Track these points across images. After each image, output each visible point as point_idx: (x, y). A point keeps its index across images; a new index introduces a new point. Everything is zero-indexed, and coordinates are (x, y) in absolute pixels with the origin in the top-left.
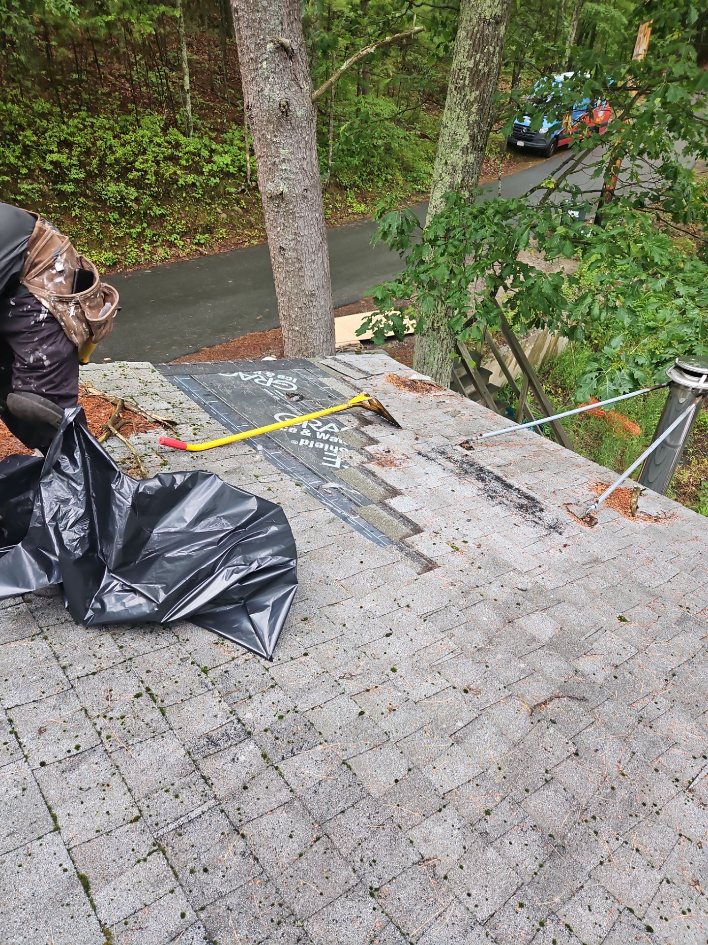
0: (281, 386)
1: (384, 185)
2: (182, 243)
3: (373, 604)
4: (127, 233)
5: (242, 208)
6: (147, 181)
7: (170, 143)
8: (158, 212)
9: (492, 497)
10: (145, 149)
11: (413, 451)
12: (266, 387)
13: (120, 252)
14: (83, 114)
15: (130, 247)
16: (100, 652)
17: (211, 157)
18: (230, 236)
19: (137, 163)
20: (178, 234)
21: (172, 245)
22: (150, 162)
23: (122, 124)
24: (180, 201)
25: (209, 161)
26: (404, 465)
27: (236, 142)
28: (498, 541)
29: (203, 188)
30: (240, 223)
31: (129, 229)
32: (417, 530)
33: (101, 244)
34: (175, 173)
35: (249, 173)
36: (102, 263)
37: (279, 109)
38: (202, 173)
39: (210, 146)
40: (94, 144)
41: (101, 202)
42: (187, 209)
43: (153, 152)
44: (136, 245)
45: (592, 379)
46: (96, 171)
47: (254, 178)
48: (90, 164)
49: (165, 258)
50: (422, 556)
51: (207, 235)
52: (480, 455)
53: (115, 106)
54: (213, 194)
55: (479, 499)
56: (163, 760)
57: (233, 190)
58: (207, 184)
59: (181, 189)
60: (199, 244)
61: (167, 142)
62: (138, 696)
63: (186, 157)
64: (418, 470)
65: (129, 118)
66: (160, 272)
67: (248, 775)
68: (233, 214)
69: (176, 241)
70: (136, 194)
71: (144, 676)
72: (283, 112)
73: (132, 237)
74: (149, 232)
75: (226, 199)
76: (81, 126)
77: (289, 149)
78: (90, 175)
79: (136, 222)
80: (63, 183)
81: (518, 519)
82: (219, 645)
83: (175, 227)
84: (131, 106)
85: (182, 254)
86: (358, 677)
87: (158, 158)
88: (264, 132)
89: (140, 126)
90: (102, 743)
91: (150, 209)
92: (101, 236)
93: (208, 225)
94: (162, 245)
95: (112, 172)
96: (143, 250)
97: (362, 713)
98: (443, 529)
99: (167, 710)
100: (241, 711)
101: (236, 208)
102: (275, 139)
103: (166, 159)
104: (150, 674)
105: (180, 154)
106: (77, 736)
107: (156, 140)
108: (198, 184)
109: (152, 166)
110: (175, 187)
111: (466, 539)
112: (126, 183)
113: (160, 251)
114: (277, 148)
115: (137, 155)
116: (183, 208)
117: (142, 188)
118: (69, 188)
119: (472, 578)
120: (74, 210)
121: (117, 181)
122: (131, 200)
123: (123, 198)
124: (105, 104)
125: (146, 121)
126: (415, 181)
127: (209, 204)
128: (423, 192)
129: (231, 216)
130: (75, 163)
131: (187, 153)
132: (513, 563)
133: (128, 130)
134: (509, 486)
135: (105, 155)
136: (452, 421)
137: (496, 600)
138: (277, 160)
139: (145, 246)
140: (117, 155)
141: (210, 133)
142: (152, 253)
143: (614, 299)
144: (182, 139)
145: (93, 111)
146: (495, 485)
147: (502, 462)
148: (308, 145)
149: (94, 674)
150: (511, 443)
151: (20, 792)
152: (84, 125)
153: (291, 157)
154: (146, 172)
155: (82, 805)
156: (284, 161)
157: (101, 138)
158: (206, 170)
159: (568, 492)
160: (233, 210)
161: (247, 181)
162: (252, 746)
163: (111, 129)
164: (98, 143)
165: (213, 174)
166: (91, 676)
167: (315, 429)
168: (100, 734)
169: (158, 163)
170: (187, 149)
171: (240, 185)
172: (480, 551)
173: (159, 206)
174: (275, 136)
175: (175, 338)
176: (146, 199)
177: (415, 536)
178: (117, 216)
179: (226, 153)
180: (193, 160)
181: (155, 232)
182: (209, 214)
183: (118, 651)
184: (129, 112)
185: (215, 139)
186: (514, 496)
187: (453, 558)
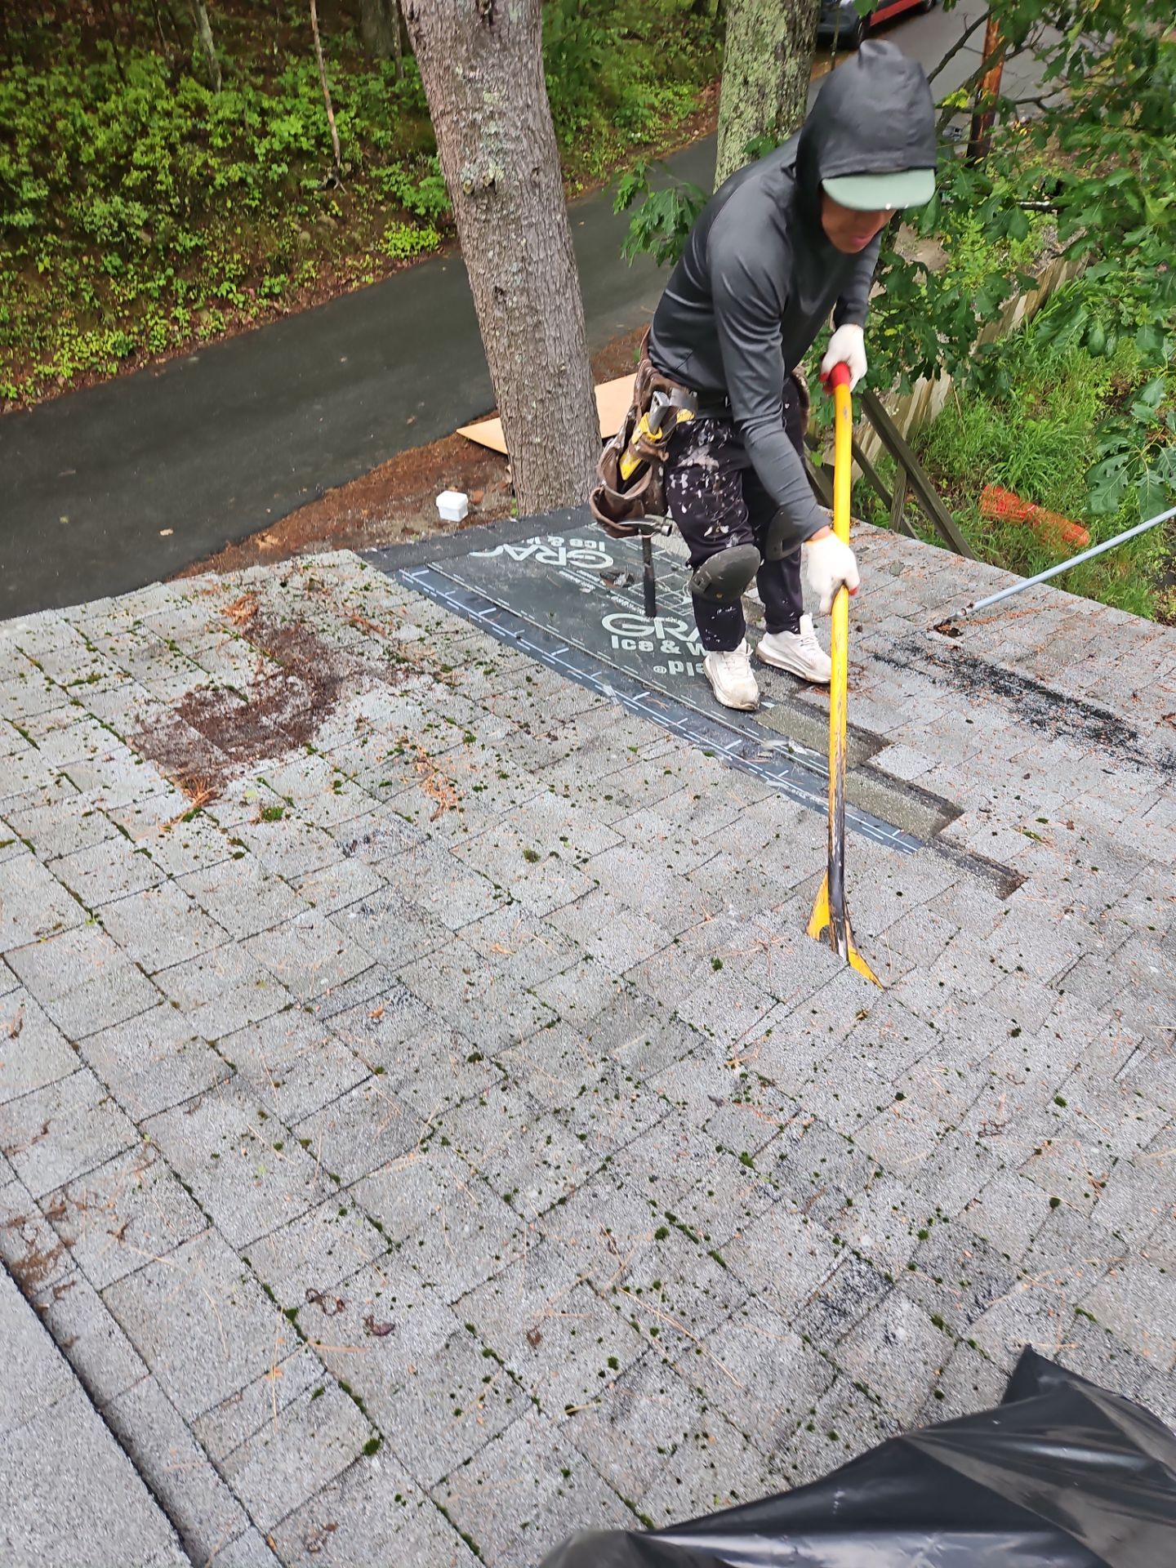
0: (584, 561)
1: (575, 139)
2: (242, 298)
3: (957, 975)
4: (142, 292)
5: (336, 217)
6: (159, 187)
7: (186, 107)
8: (190, 244)
9: (1041, 724)
10: (145, 126)
11: (865, 655)
12: (559, 568)
13: (135, 329)
14: (20, 70)
15: (152, 317)
16: (553, 1154)
17: (264, 124)
18: (323, 273)
19: (136, 155)
20: (232, 281)
21: (224, 304)
22: (158, 149)
23: (94, 81)
24: (223, 218)
25: (263, 133)
26: (863, 683)
27: (303, 89)
28: (1095, 809)
29: (259, 186)
30: (336, 246)
31: (144, 282)
32: (952, 812)
33: (100, 317)
34: (205, 165)
35: (337, 147)
36: (109, 354)
37: (477, 10)
38: (253, 158)
39: (259, 103)
40: (52, 127)
41: (84, 239)
42: (239, 230)
43: (162, 129)
44: (161, 313)
45: (1117, 468)
46: (66, 180)
47: (346, 155)
48: (52, 168)
49: (219, 331)
50: (987, 862)
51: (282, 277)
52: (975, 642)
53: (72, 49)
54: (282, 194)
55: (1019, 730)
56: (769, 1365)
57: (313, 183)
58: (266, 178)
59: (222, 193)
60: (271, 296)
61: (181, 106)
62: (661, 1234)
63: (220, 130)
64: (889, 690)
65: (107, 68)
66: (216, 356)
67: (929, 1367)
68: (320, 230)
69: (231, 296)
70: (145, 215)
71: (649, 1190)
72: (483, 16)
73: (151, 298)
74: (179, 285)
75: (305, 202)
76: (22, 96)
77: (499, 91)
78: (56, 189)
79: (152, 268)
80: (12, 210)
81: (1105, 760)
82: (744, 1103)
83: (223, 269)
84: (100, 45)
85: (246, 318)
86: (1008, 1126)
87: (172, 140)
88: (448, 62)
89: (127, 82)
90: (650, 1346)
91: (174, 239)
92: (97, 303)
93: (280, 258)
94: (207, 307)
95: (94, 179)
96: (176, 320)
97: (1054, 1203)
98: (993, 801)
99: (722, 1253)
100: (848, 1232)
101: (325, 218)
102: (472, 74)
103: (184, 139)
104: (658, 1183)
105: (209, 127)
106: (600, 1340)
107: (161, 104)
108: (250, 180)
109: (164, 157)
110: (211, 190)
111: (1041, 814)
112: (123, 195)
113: (206, 317)
114: (476, 90)
115: (134, 140)
116: (231, 230)
117: (154, 202)
118: (23, 219)
119: (1090, 892)
120: (41, 260)
121: (105, 194)
122: (138, 227)
123: (123, 226)
124: (53, 47)
125: (135, 70)
126: (629, 124)
127: (276, 217)
128: (647, 144)
129: (318, 234)
130: (26, 168)
131: (220, 122)
132: (1142, 850)
133: (106, 91)
134: (1055, 698)
135: (77, 148)
136: (898, 585)
137: (1152, 929)
138: (479, 117)
139: (179, 312)
140: (99, 144)
141: (253, 79)
142: (192, 324)
143: (1131, 310)
144: (205, 95)
145: (37, 62)
146: (1030, 698)
147: (1020, 652)
148: (534, 78)
149: (562, 1201)
150: (1017, 612)
151: (561, 1479)
152: (26, 92)
153: (504, 105)
154: (154, 170)
155: (681, 1487)
156: (491, 116)
157: (63, 115)
158: (260, 151)
159: (1156, 691)
160: (320, 223)
161: (335, 164)
162: (906, 1305)
163: (78, 94)
164: (60, 125)
165: (273, 157)
166: (559, 1208)
167: (682, 638)
168: (636, 1327)
169: (172, 148)
170: (220, 115)
171: (324, 173)
172: (1075, 834)
173: (187, 231)
174: (473, 68)
175: (274, 478)
176: (165, 223)
177: (954, 824)
178: (118, 262)
179: (289, 113)
180: (233, 134)
181: (190, 283)
182: (279, 236)
183: (581, 1146)
184: (102, 57)
185: (263, 88)
186: (1074, 715)
187: (1039, 858)
